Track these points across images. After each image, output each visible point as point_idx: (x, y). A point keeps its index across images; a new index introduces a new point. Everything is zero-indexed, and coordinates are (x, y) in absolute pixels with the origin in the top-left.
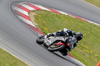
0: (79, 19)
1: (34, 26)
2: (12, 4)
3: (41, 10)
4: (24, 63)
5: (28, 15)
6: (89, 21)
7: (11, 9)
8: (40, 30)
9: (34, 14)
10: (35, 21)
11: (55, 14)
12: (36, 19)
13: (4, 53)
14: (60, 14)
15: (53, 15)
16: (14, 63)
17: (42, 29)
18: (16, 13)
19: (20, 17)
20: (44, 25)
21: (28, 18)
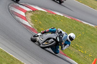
0: (74, 20)
1: (30, 26)
2: (9, 5)
3: (38, 11)
4: (20, 62)
5: (24, 16)
6: (84, 22)
7: (9, 9)
8: (36, 30)
9: (31, 14)
10: (32, 22)
11: (51, 14)
12: (32, 19)
13: (1, 52)
14: (56, 15)
15: (49, 16)
16: (11, 62)
17: (38, 29)
18: (13, 14)
19: (17, 17)
20: (40, 25)
21: (25, 18)
